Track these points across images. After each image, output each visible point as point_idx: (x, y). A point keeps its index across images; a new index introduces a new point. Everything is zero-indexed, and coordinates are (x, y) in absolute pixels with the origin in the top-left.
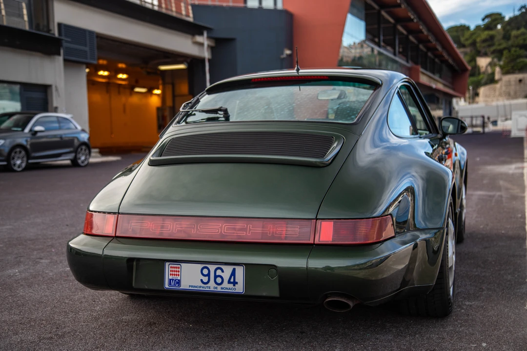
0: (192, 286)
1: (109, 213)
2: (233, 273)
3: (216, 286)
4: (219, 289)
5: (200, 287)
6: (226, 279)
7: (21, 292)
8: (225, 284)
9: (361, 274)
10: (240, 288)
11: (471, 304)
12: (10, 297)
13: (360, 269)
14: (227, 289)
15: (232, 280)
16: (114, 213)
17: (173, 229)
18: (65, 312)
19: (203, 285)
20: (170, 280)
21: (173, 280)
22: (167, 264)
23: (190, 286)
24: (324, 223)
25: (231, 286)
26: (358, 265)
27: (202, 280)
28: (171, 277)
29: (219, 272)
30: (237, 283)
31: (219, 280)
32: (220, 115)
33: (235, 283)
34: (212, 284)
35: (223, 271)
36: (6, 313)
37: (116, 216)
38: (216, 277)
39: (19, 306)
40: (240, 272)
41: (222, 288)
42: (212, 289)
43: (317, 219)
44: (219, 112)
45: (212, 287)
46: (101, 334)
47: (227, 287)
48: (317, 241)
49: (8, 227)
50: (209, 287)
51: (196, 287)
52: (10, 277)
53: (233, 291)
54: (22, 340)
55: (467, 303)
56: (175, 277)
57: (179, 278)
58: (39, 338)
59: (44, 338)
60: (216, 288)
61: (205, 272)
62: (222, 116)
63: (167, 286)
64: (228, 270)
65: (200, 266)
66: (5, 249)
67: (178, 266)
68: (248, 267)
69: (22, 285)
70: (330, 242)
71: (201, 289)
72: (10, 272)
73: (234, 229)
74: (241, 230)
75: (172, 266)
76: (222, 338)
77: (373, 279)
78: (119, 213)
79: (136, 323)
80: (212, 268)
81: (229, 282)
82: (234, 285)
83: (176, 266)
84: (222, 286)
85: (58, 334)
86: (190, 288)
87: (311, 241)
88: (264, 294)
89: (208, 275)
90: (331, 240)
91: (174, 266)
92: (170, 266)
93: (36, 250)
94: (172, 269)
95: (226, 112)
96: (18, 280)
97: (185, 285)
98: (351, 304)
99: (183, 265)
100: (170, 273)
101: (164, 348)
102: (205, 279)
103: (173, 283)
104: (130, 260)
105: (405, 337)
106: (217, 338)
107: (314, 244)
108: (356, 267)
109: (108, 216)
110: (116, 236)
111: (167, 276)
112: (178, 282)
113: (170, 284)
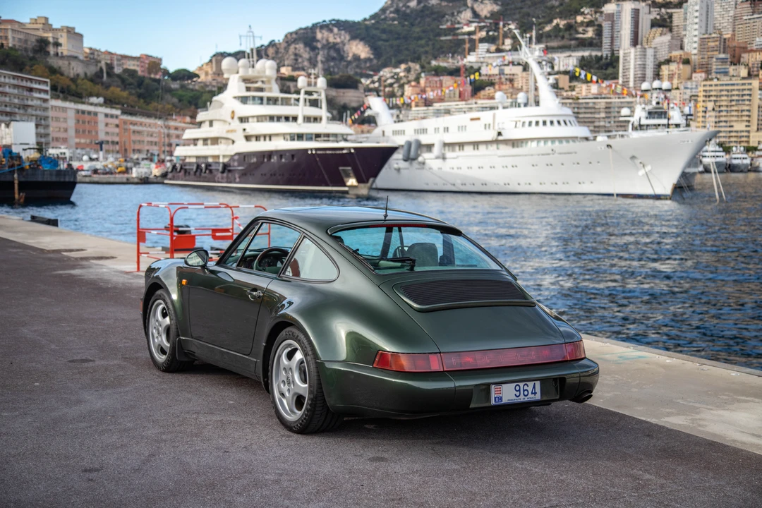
0: (509, 400)
2: (534, 387)
3: (524, 397)
4: (526, 399)
5: (514, 399)
6: (530, 392)
8: (530, 395)
10: (538, 397)
19: (516, 398)
20: (495, 398)
22: (492, 386)
25: (533, 396)
27: (515, 395)
28: (496, 396)
29: (526, 387)
31: (526, 393)
33: (535, 393)
34: (522, 396)
35: (528, 386)
37: (438, 355)
38: (524, 390)
40: (538, 384)
41: (528, 398)
42: (522, 400)
43: (565, 343)
45: (522, 398)
47: (531, 397)
50: (520, 399)
51: (512, 400)
53: (535, 399)
56: (498, 395)
57: (501, 396)
60: (524, 399)
61: (518, 388)
63: (493, 402)
64: (531, 384)
65: (514, 385)
67: (500, 387)
68: (542, 380)
71: (515, 401)
73: (524, 356)
75: (496, 387)
78: (440, 353)
80: (521, 385)
81: (532, 393)
82: (535, 395)
83: (498, 387)
86: (509, 402)
87: (566, 359)
89: (519, 390)
92: (494, 387)
97: (505, 400)
99: (503, 385)
100: (495, 392)
102: (518, 394)
103: (497, 400)
107: (568, 360)
109: (430, 355)
110: (444, 371)
111: (493, 395)
112: (501, 398)
113: (495, 401)
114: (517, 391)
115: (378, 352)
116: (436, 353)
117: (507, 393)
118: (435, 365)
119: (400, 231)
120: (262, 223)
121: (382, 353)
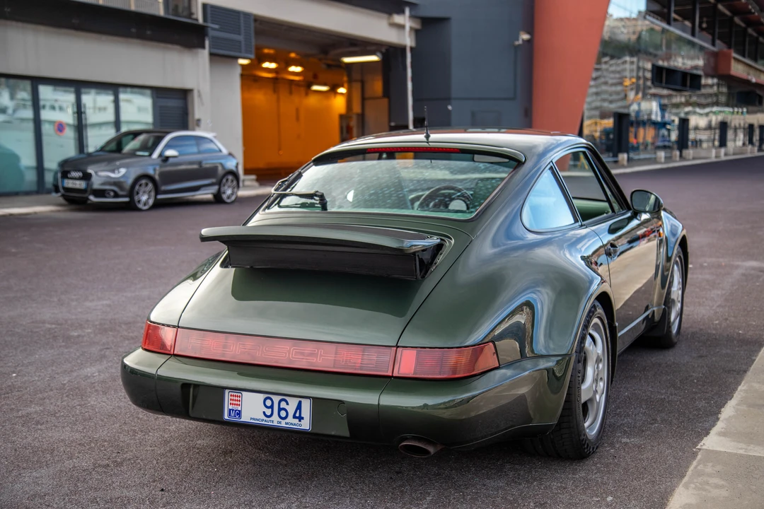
0: (254, 419)
1: (168, 326)
2: (299, 407)
3: (280, 420)
4: (283, 424)
5: (263, 420)
6: (291, 414)
7: (92, 401)
8: (290, 419)
9: (446, 414)
10: (306, 425)
11: (628, 441)
12: (78, 407)
13: (446, 408)
14: (292, 424)
15: (297, 415)
16: (174, 327)
17: (236, 351)
18: (134, 431)
19: (265, 418)
20: (230, 410)
21: (233, 410)
22: (227, 391)
23: (251, 419)
24: (406, 352)
25: (296, 421)
26: (444, 403)
27: (264, 413)
28: (231, 407)
29: (283, 405)
30: (303, 418)
31: (283, 414)
32: (316, 200)
33: (300, 418)
34: (275, 418)
35: (288, 404)
36: (68, 428)
37: (175, 329)
38: (280, 409)
39: (85, 420)
40: (307, 406)
41: (286, 424)
42: (275, 424)
43: (397, 347)
44: (315, 197)
45: (275, 421)
46: (165, 463)
47: (292, 422)
48: (395, 374)
49: (105, 302)
50: (273, 421)
51: (258, 420)
52: (87, 377)
53: (299, 427)
54: (74, 467)
55: (624, 440)
56: (235, 407)
57: (239, 409)
58: (94, 464)
59: (99, 466)
60: (280, 423)
61: (269, 403)
62: (318, 202)
63: (226, 417)
64: (294, 403)
65: (262, 396)
66: (92, 336)
67: (239, 394)
68: (316, 401)
69: (96, 391)
70: (411, 376)
71: (263, 423)
72: (89, 370)
73: (302, 354)
74: (311, 355)
75: (232, 394)
76: (301, 476)
77: (464, 417)
78: (179, 327)
79: (209, 450)
80: (276, 399)
81: (294, 417)
82: (300, 421)
83: (237, 394)
84: (287, 421)
85: (116, 461)
86: (252, 421)
87: (389, 374)
88: (333, 433)
89: (272, 407)
90: (413, 372)
91: (235, 394)
92: (230, 393)
93: (128, 339)
94: (232, 398)
95: (322, 197)
96: (94, 383)
97: (245, 418)
98: (432, 450)
99: (244, 393)
100: (230, 402)
101: (230, 485)
102: (268, 412)
103: (232, 414)
104: (186, 386)
105: (520, 484)
106: (295, 476)
107: (392, 376)
108: (442, 406)
111: (227, 405)
112: (239, 413)
113: (230, 415)
114: (267, 407)
117: (250, 407)
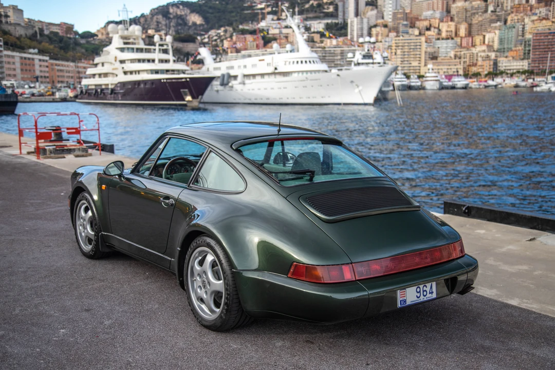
2: (431, 288)
3: (424, 297)
4: (425, 299)
6: (428, 292)
8: (429, 295)
10: (434, 295)
15: (431, 291)
19: (417, 299)
21: (402, 301)
22: (398, 291)
25: (431, 295)
28: (401, 299)
29: (425, 288)
31: (425, 293)
33: (432, 293)
34: (422, 297)
37: (350, 265)
40: (434, 285)
42: (422, 300)
45: (422, 299)
47: (429, 297)
50: (420, 299)
51: (414, 301)
53: (431, 298)
56: (403, 299)
57: (405, 298)
61: (418, 290)
63: (399, 305)
64: (429, 285)
65: (415, 287)
67: (404, 291)
71: (417, 302)
78: (351, 263)
80: (421, 286)
81: (430, 293)
84: (426, 296)
86: (411, 303)
94: (401, 294)
97: (408, 303)
100: (400, 296)
102: (418, 295)
103: (402, 303)
109: (343, 267)
110: (356, 280)
111: (399, 299)
112: (405, 301)
113: (401, 304)
114: (418, 292)
115: (292, 264)
116: (348, 264)
117: (410, 295)
118: (348, 276)
119: (283, 144)
120: (170, 138)
121: (296, 265)
